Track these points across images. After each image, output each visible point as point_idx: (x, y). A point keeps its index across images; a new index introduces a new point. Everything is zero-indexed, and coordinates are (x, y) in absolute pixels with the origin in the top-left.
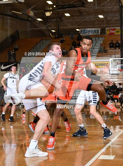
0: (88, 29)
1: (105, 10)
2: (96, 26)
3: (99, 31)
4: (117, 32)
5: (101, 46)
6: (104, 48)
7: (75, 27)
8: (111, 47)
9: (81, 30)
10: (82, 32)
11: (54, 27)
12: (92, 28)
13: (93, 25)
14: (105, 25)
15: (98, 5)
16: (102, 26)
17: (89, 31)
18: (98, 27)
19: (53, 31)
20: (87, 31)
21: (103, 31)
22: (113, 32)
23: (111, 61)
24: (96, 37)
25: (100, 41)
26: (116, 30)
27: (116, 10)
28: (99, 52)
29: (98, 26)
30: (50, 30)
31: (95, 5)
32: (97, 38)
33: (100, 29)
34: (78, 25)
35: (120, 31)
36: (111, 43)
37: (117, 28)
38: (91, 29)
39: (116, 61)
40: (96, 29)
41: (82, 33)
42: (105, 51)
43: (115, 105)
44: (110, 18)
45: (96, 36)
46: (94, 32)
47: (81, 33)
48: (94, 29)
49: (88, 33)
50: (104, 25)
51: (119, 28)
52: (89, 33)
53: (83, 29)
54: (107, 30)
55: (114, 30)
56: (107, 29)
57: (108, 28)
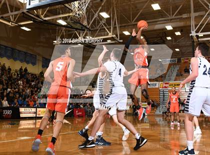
1: (180, 45)
3: (176, 61)
5: (178, 72)
6: (181, 72)
8: (185, 72)
14: (181, 56)
15: (175, 42)
16: (178, 57)
21: (179, 60)
25: (177, 68)
27: (188, 44)
28: (177, 75)
31: (172, 42)
32: (175, 66)
33: (177, 59)
36: (185, 69)
40: (174, 59)
42: (182, 75)
44: (184, 51)
45: (174, 64)
55: (188, 59)
56: (182, 58)
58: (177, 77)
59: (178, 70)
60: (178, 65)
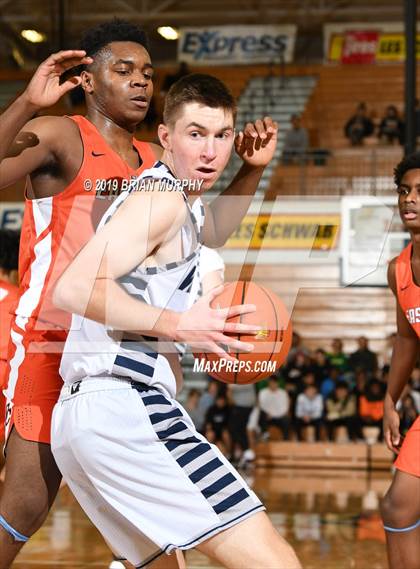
0: (227, 32)
2: (272, 13)
3: (290, 43)
4: (387, 49)
5: (296, 129)
6: (314, 137)
7: (154, 15)
9: (188, 36)
10: (194, 43)
11: (35, 16)
12: (250, 22)
13: (255, 7)
14: (322, 11)
16: (302, 12)
17: (231, 43)
18: (281, 21)
19: (32, 36)
20: (221, 44)
21: (310, 43)
22: (365, 47)
23: (353, 212)
24: (268, 78)
25: (295, 98)
26: (383, 39)
29: (282, 13)
30: (15, 28)
32: (276, 83)
33: (290, 31)
34: (172, 8)
35: (403, 47)
37: (387, 27)
38: (243, 31)
39: (378, 212)
40: (272, 31)
41: (192, 52)
42: (321, 157)
43: (369, 459)
45: (269, 72)
46: (259, 46)
47: (185, 50)
48: (258, 32)
49: (225, 52)
50: (314, 12)
51: (400, 27)
52: (231, 50)
53: (200, 31)
54: (334, 36)
55: (372, 36)
56: (329, 29)
57: (339, 28)
58: (292, 173)
59: (294, 119)
60: (301, 75)
